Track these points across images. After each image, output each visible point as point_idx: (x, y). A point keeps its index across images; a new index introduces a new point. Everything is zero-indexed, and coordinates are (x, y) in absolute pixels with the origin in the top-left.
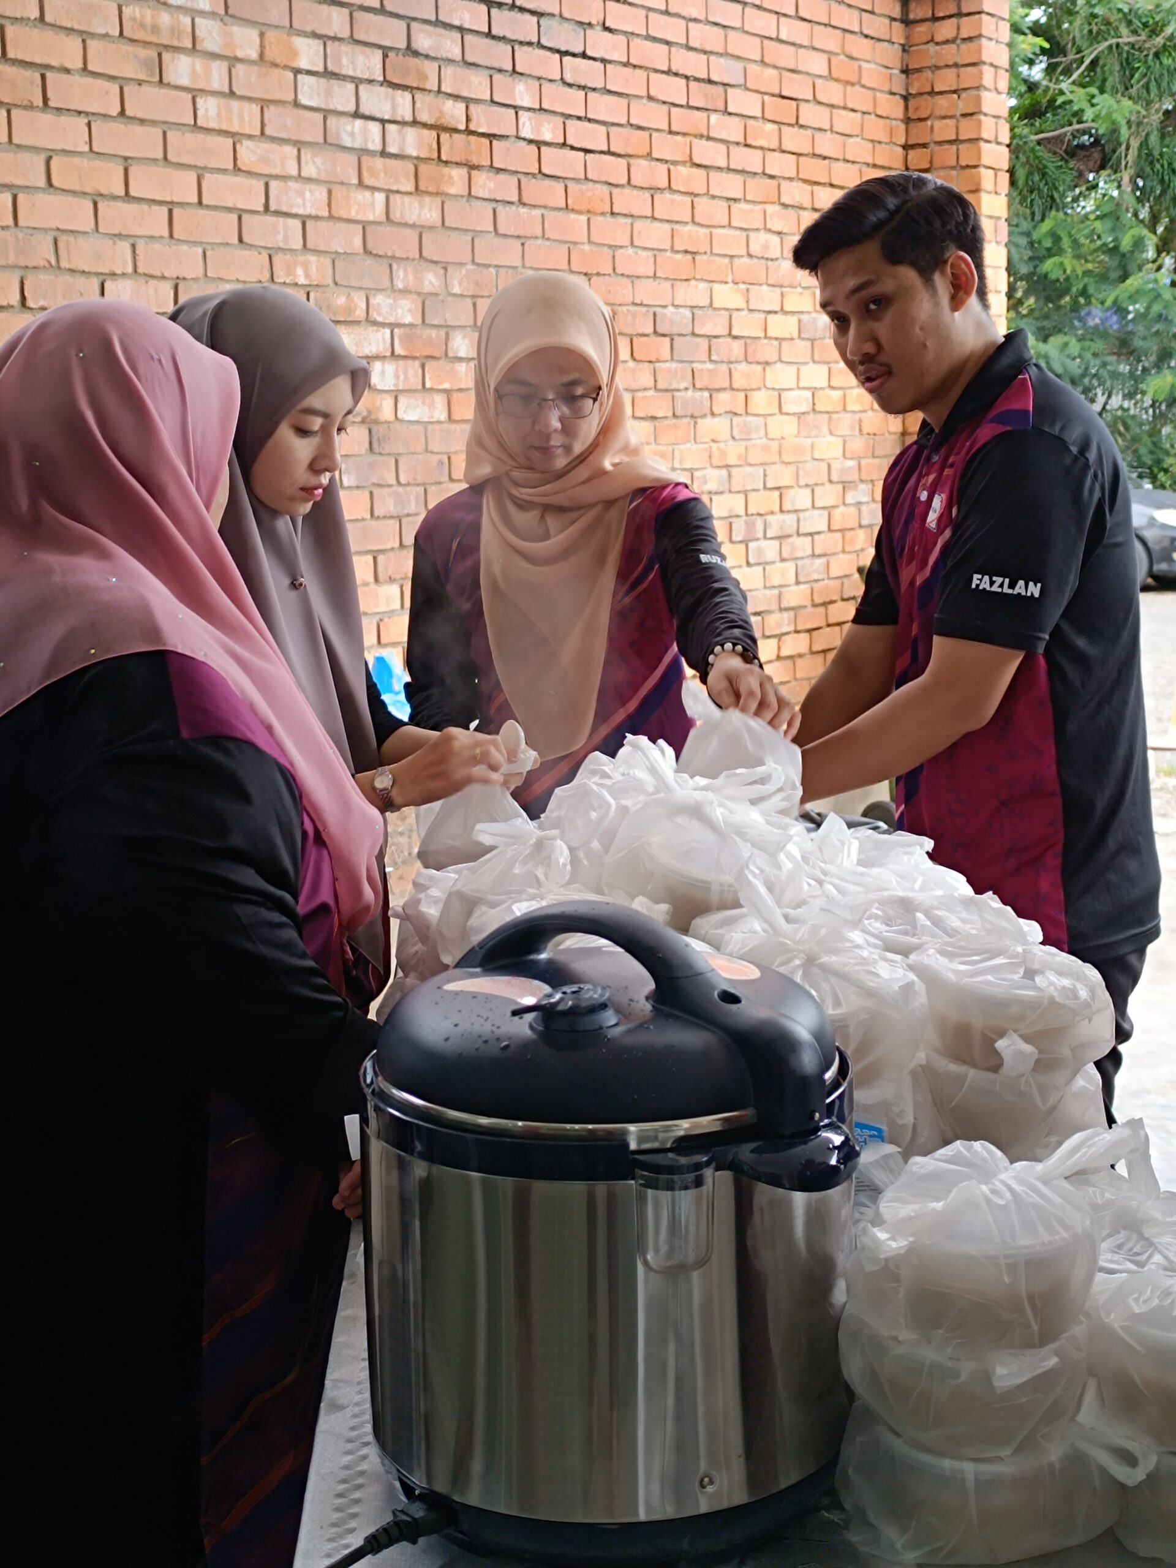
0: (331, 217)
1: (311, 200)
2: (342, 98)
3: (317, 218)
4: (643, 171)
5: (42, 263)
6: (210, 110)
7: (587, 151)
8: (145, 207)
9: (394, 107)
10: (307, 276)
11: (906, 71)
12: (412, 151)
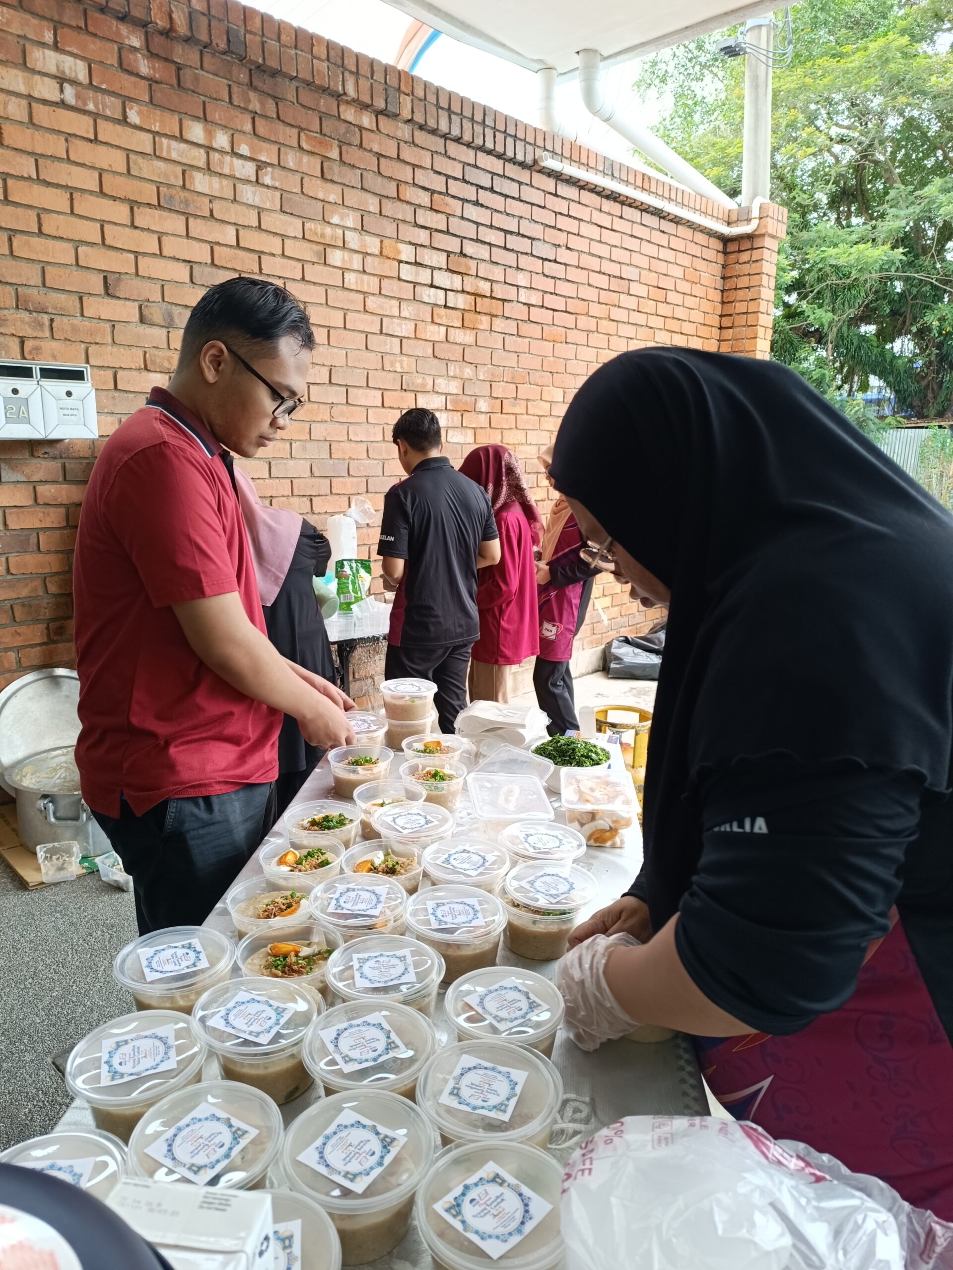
0: (416, 338)
1: (406, 329)
2: (424, 276)
3: (408, 338)
4: (583, 322)
6: (352, 280)
7: (554, 310)
9: (452, 282)
10: (402, 367)
11: (724, 278)
12: (461, 306)
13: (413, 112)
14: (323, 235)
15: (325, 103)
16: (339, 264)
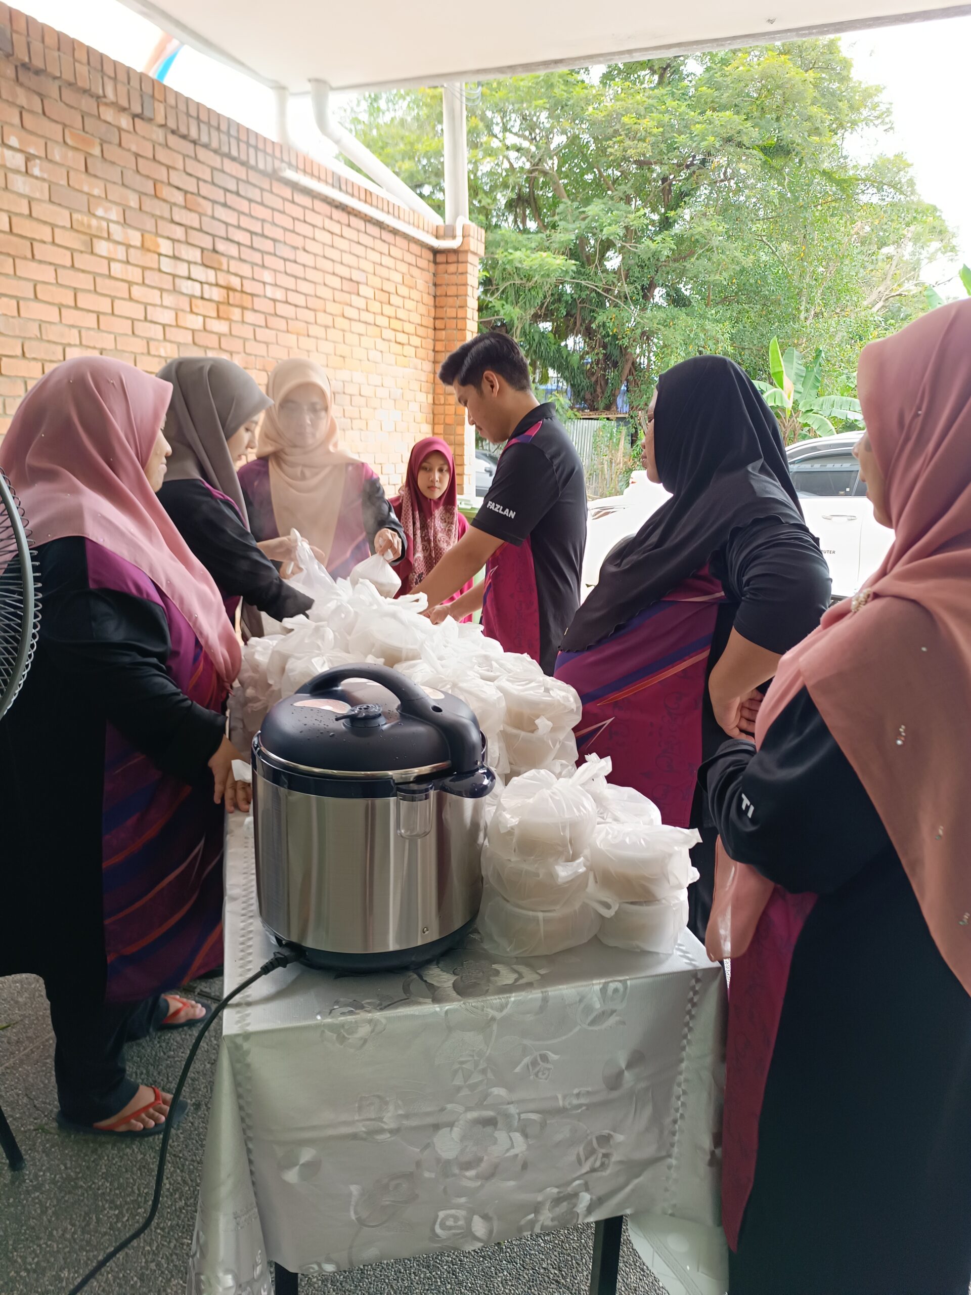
0: (177, 326)
1: (167, 317)
2: (182, 269)
3: (170, 326)
4: (322, 318)
5: (33, 336)
6: (117, 269)
7: (296, 306)
8: (85, 313)
9: (207, 276)
12: (216, 297)
13: (166, 118)
14: (89, 226)
15: (88, 104)
16: (105, 254)
